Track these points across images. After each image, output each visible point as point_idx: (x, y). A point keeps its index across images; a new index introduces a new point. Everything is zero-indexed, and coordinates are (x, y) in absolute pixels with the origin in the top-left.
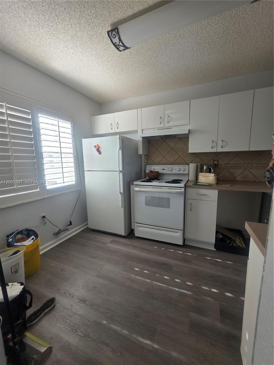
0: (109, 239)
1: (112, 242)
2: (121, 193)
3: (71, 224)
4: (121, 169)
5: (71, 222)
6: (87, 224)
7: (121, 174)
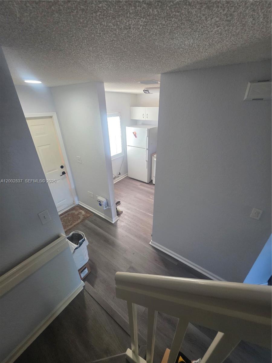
0: (139, 183)
1: (141, 185)
2: (146, 161)
3: (120, 174)
4: (147, 148)
5: (120, 173)
6: (128, 174)
7: (147, 151)
